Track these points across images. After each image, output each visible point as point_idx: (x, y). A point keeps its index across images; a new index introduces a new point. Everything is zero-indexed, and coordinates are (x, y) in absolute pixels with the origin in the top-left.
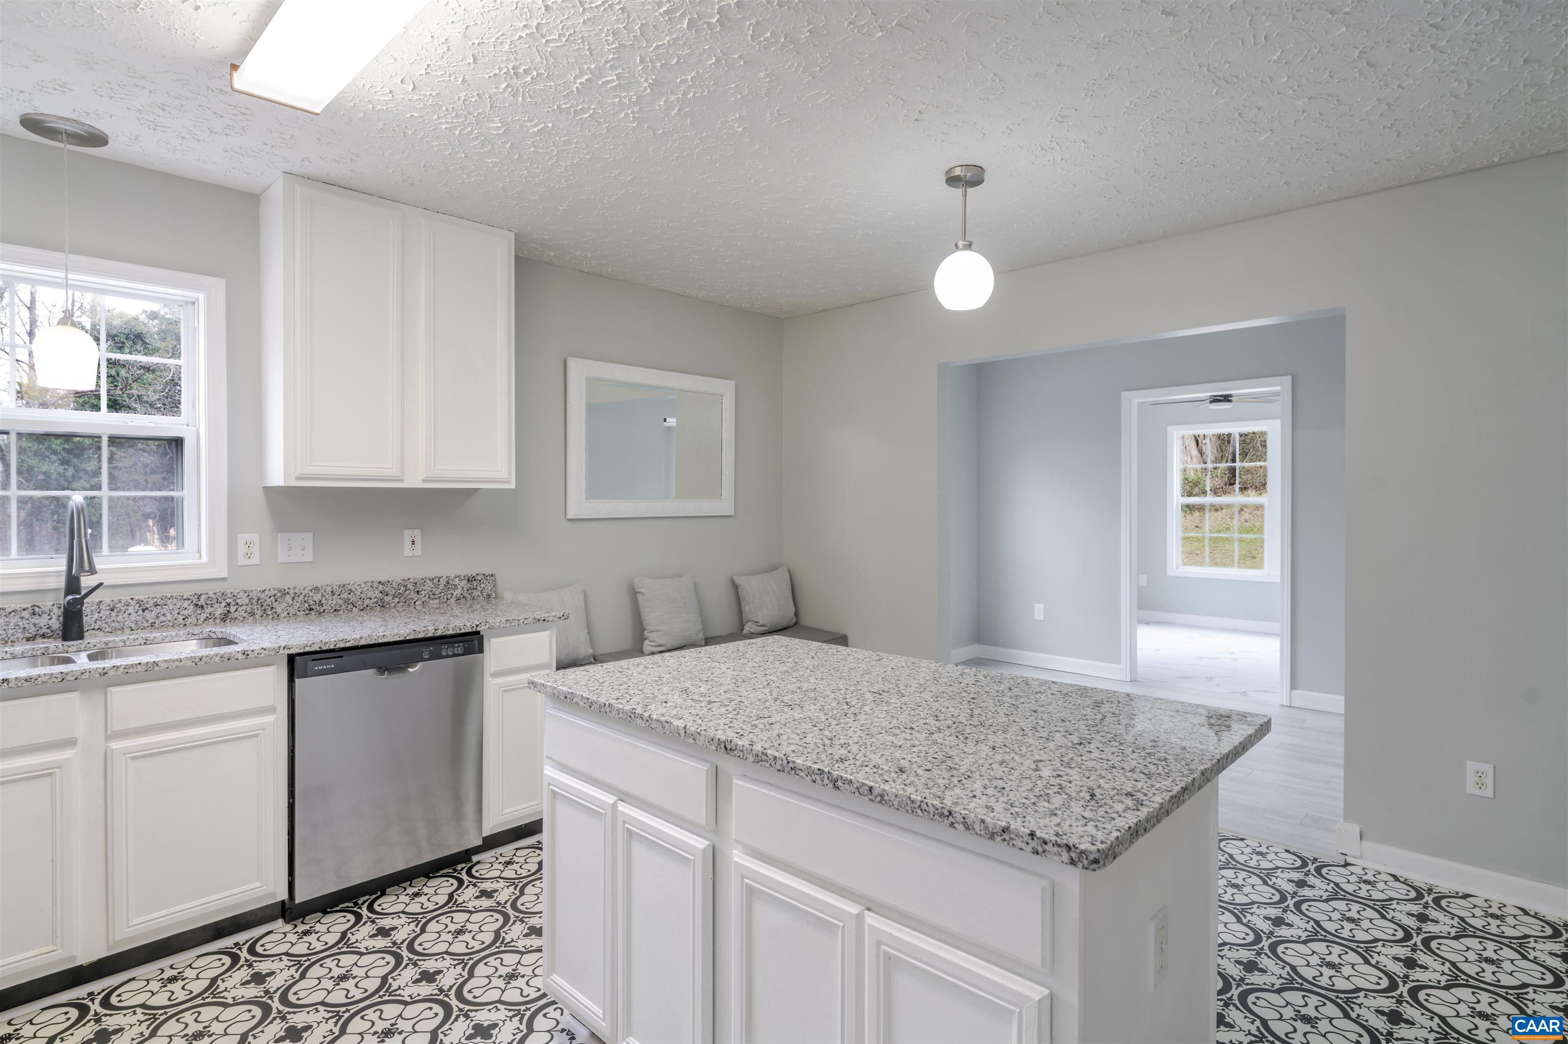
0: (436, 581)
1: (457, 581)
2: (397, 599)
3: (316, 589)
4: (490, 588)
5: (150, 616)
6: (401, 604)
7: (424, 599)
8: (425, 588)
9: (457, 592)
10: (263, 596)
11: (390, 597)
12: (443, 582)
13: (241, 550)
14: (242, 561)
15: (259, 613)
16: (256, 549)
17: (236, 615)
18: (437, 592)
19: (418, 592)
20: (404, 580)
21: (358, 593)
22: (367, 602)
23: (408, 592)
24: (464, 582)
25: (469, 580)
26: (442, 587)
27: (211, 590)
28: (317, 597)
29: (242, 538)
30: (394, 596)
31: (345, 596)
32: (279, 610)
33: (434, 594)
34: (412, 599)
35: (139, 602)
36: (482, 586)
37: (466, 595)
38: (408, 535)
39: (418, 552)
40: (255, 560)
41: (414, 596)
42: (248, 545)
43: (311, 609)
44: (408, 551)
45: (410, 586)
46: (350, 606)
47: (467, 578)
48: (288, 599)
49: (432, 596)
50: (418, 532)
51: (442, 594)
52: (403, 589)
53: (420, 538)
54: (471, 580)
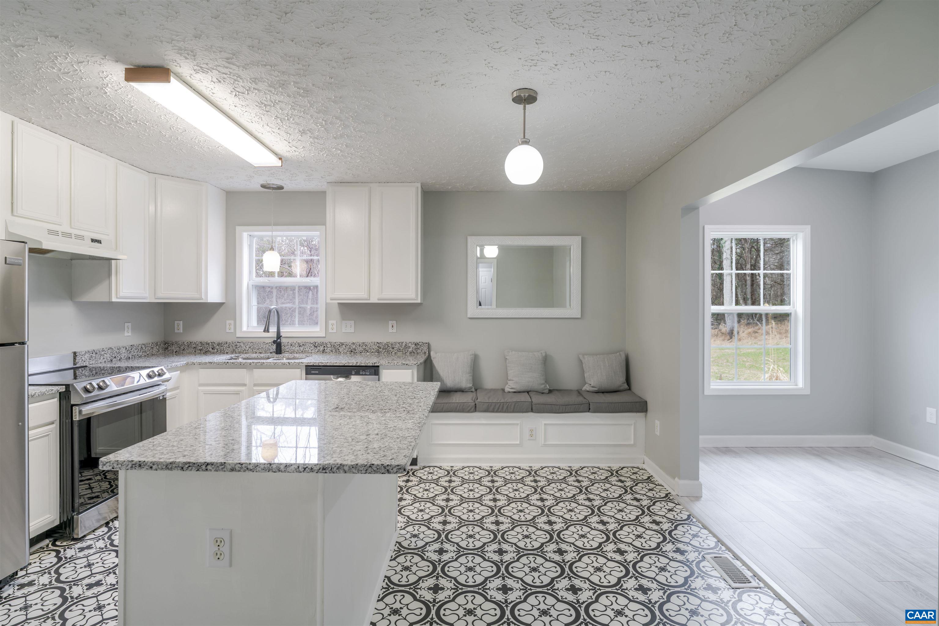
0: (401, 344)
1: (410, 345)
2: (384, 351)
3: (353, 343)
4: (425, 349)
5: (302, 348)
6: (386, 353)
7: (395, 351)
8: (396, 346)
9: (410, 349)
10: (335, 344)
11: (382, 349)
12: (404, 344)
13: (330, 327)
14: (330, 331)
15: (334, 351)
16: (335, 327)
17: (326, 351)
18: (401, 349)
19: (393, 348)
20: (387, 342)
21: (369, 346)
22: (372, 350)
23: (389, 348)
24: (413, 346)
26: (403, 346)
27: (319, 341)
28: (354, 347)
29: (331, 322)
30: (383, 349)
31: (364, 347)
32: (341, 350)
33: (400, 350)
34: (391, 351)
35: (298, 343)
36: (422, 348)
37: (414, 351)
38: (390, 323)
39: (395, 331)
40: (335, 331)
42: (333, 325)
43: (352, 351)
44: (390, 330)
45: (390, 345)
46: (366, 352)
48: (344, 346)
49: (399, 350)
50: (395, 322)
52: (387, 346)
53: (395, 324)
54: (416, 344)
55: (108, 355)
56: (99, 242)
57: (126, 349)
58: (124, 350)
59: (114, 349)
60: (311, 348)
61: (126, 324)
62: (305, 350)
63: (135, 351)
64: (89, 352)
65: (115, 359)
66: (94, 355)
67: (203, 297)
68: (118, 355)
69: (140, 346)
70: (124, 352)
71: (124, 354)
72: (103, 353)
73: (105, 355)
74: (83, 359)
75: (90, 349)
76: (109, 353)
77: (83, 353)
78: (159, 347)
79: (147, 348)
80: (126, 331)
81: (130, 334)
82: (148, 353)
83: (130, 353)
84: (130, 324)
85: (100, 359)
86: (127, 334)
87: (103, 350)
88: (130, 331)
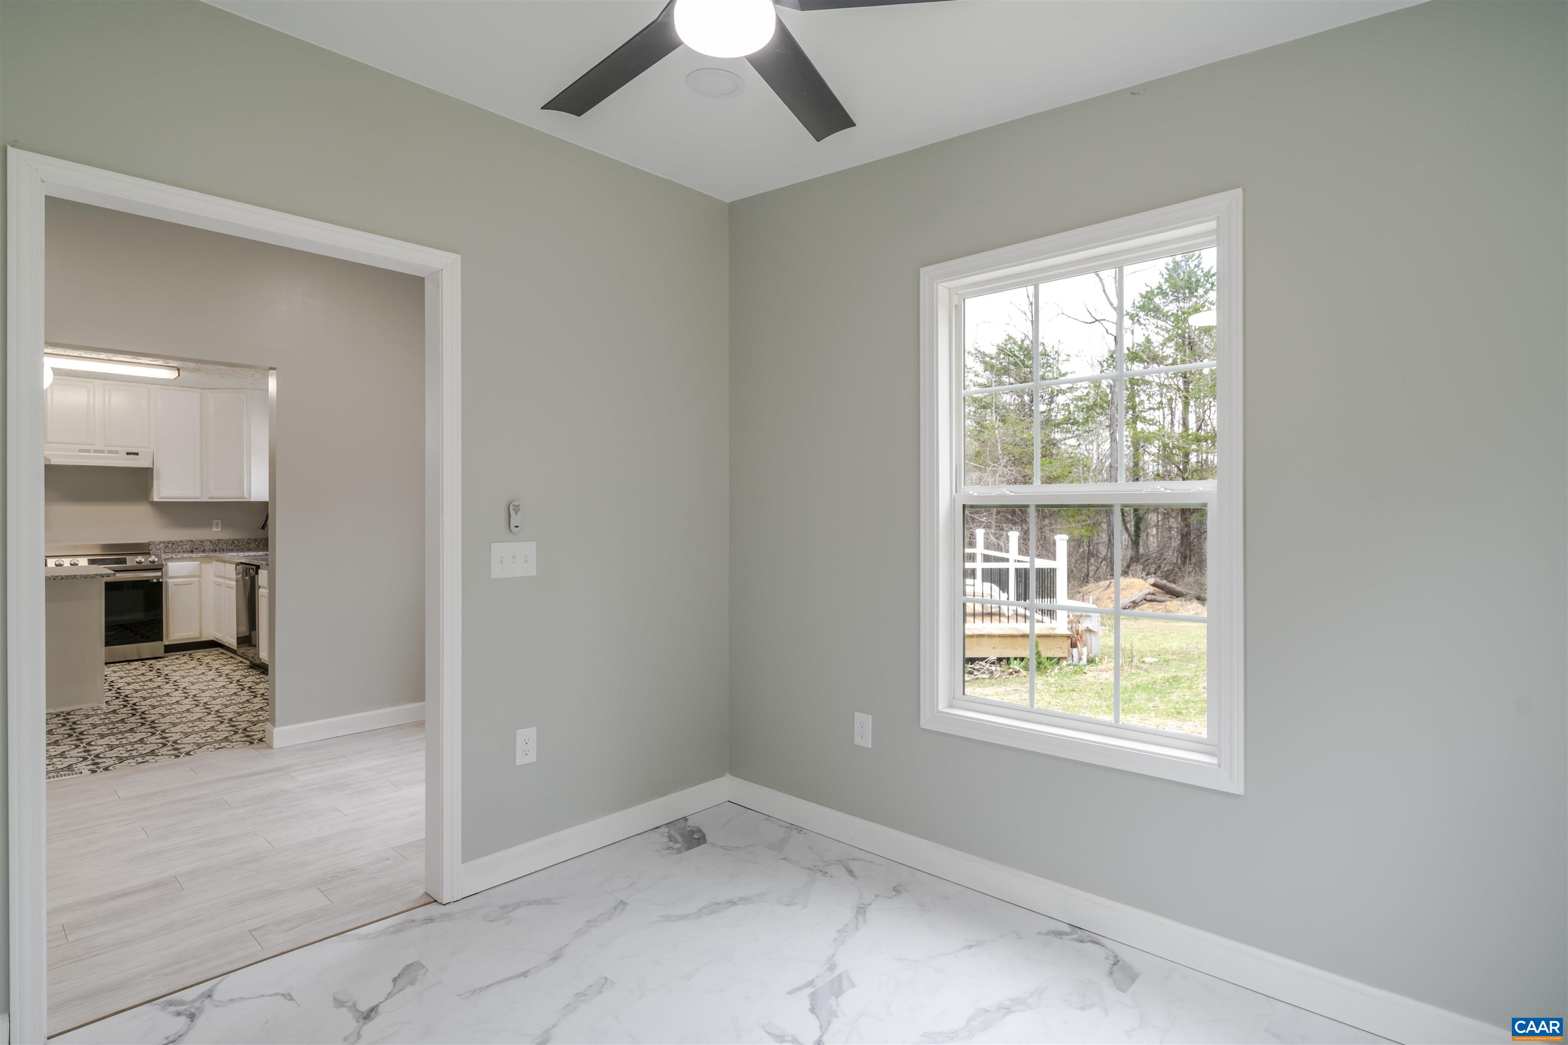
55: (188, 546)
56: (136, 454)
57: (211, 542)
58: (208, 543)
59: (196, 542)
61: (215, 521)
64: (163, 542)
65: (196, 550)
66: (170, 545)
68: (201, 547)
69: (231, 541)
70: (208, 545)
71: (208, 547)
72: (181, 544)
73: (184, 546)
74: (158, 547)
75: (167, 540)
76: (189, 544)
77: (157, 543)
78: (259, 543)
79: (240, 544)
80: (214, 527)
81: (219, 529)
82: (242, 547)
83: (217, 546)
84: (220, 522)
85: (178, 549)
86: (214, 529)
87: (181, 541)
88: (220, 527)
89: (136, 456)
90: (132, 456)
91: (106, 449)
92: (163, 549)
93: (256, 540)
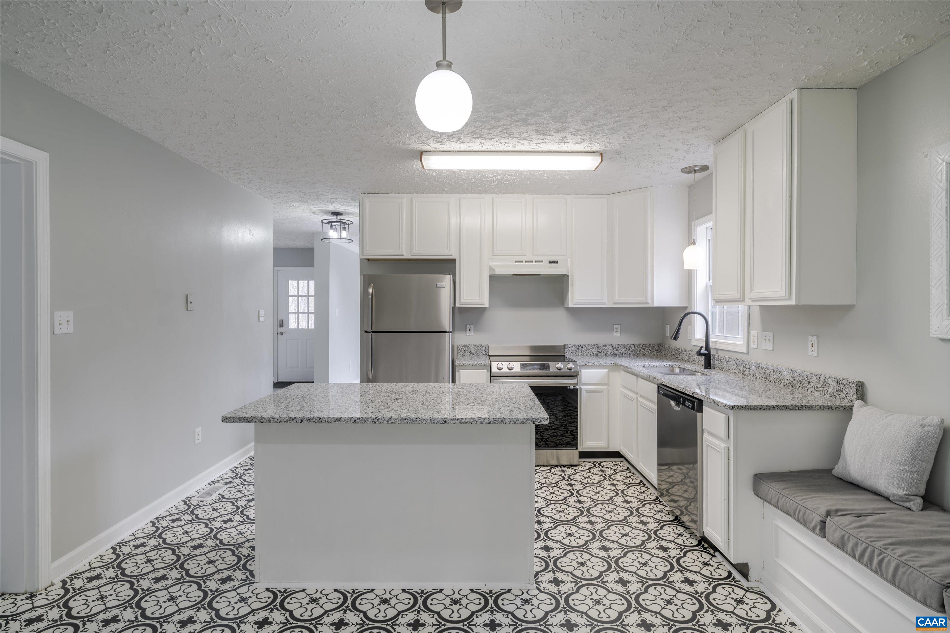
0: (818, 377)
1: (830, 381)
2: (799, 385)
3: (769, 367)
4: (852, 394)
5: (727, 366)
6: (800, 388)
7: (812, 390)
8: (813, 381)
9: (830, 390)
10: (753, 365)
12: (822, 380)
13: (752, 337)
14: (751, 345)
15: (752, 374)
19: (809, 382)
20: (802, 371)
21: (783, 375)
22: (787, 382)
23: (804, 381)
24: (835, 383)
25: (837, 382)
26: (821, 383)
27: (741, 358)
28: (768, 372)
30: (798, 382)
31: (778, 374)
32: (757, 375)
33: (817, 387)
34: (807, 387)
35: (725, 358)
36: (847, 390)
37: (836, 394)
38: (811, 339)
39: (815, 354)
40: (755, 345)
41: (807, 385)
42: (754, 335)
43: (767, 379)
44: (809, 352)
45: (805, 377)
46: (780, 382)
47: (836, 380)
48: (760, 369)
50: (816, 338)
51: (821, 389)
52: (802, 378)
53: (816, 342)
54: (839, 382)
55: (594, 350)
56: (556, 262)
57: (613, 346)
58: (610, 348)
59: (600, 346)
60: (734, 367)
61: (615, 326)
62: (730, 368)
63: (623, 350)
64: (575, 345)
65: (601, 355)
66: (580, 348)
67: (649, 301)
68: (604, 351)
69: (628, 346)
70: (610, 349)
71: (610, 351)
72: (588, 347)
73: (591, 350)
74: (571, 350)
75: (577, 343)
76: (595, 348)
77: (570, 346)
78: (653, 349)
79: (637, 348)
80: (614, 332)
81: (619, 334)
82: (638, 352)
83: (617, 350)
84: (619, 326)
85: (586, 352)
86: (615, 334)
87: (589, 345)
88: (619, 332)
89: (556, 264)
90: (553, 264)
91: (534, 258)
92: (575, 352)
93: (650, 346)
